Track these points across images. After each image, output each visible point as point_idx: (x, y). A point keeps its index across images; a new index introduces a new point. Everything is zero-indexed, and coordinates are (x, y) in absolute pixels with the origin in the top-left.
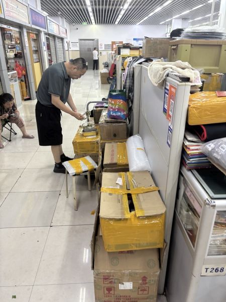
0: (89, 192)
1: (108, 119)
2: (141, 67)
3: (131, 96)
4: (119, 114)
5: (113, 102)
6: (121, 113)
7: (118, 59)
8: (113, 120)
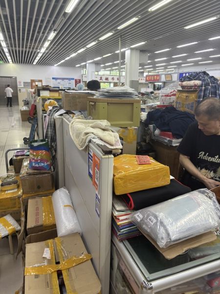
0: (11, 256)
1: (31, 171)
2: (62, 119)
3: (54, 145)
4: (42, 164)
5: (35, 154)
6: (44, 163)
7: (38, 101)
8: (36, 171)
